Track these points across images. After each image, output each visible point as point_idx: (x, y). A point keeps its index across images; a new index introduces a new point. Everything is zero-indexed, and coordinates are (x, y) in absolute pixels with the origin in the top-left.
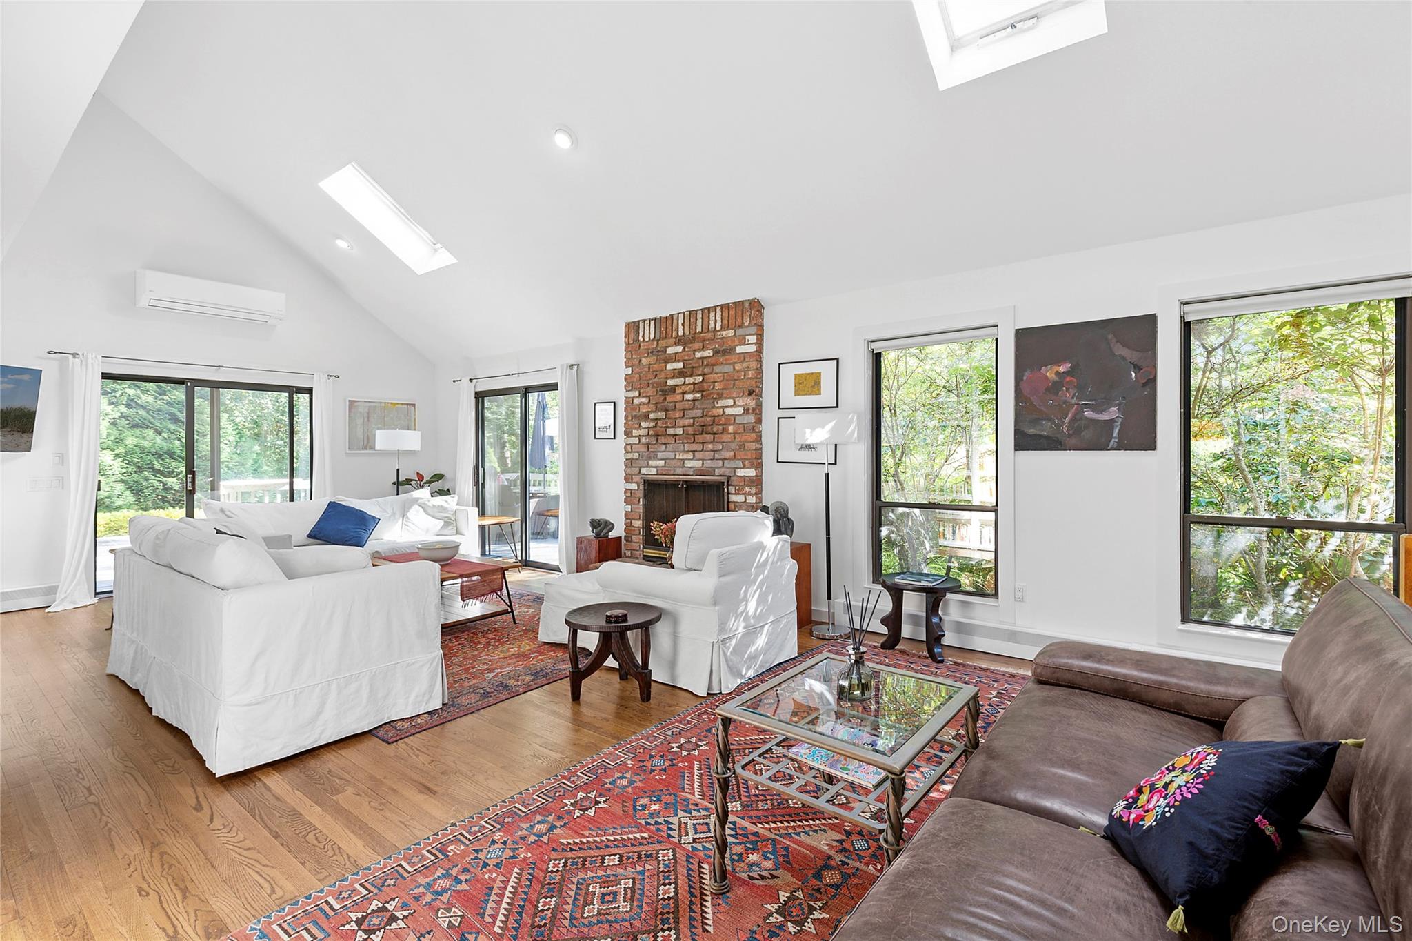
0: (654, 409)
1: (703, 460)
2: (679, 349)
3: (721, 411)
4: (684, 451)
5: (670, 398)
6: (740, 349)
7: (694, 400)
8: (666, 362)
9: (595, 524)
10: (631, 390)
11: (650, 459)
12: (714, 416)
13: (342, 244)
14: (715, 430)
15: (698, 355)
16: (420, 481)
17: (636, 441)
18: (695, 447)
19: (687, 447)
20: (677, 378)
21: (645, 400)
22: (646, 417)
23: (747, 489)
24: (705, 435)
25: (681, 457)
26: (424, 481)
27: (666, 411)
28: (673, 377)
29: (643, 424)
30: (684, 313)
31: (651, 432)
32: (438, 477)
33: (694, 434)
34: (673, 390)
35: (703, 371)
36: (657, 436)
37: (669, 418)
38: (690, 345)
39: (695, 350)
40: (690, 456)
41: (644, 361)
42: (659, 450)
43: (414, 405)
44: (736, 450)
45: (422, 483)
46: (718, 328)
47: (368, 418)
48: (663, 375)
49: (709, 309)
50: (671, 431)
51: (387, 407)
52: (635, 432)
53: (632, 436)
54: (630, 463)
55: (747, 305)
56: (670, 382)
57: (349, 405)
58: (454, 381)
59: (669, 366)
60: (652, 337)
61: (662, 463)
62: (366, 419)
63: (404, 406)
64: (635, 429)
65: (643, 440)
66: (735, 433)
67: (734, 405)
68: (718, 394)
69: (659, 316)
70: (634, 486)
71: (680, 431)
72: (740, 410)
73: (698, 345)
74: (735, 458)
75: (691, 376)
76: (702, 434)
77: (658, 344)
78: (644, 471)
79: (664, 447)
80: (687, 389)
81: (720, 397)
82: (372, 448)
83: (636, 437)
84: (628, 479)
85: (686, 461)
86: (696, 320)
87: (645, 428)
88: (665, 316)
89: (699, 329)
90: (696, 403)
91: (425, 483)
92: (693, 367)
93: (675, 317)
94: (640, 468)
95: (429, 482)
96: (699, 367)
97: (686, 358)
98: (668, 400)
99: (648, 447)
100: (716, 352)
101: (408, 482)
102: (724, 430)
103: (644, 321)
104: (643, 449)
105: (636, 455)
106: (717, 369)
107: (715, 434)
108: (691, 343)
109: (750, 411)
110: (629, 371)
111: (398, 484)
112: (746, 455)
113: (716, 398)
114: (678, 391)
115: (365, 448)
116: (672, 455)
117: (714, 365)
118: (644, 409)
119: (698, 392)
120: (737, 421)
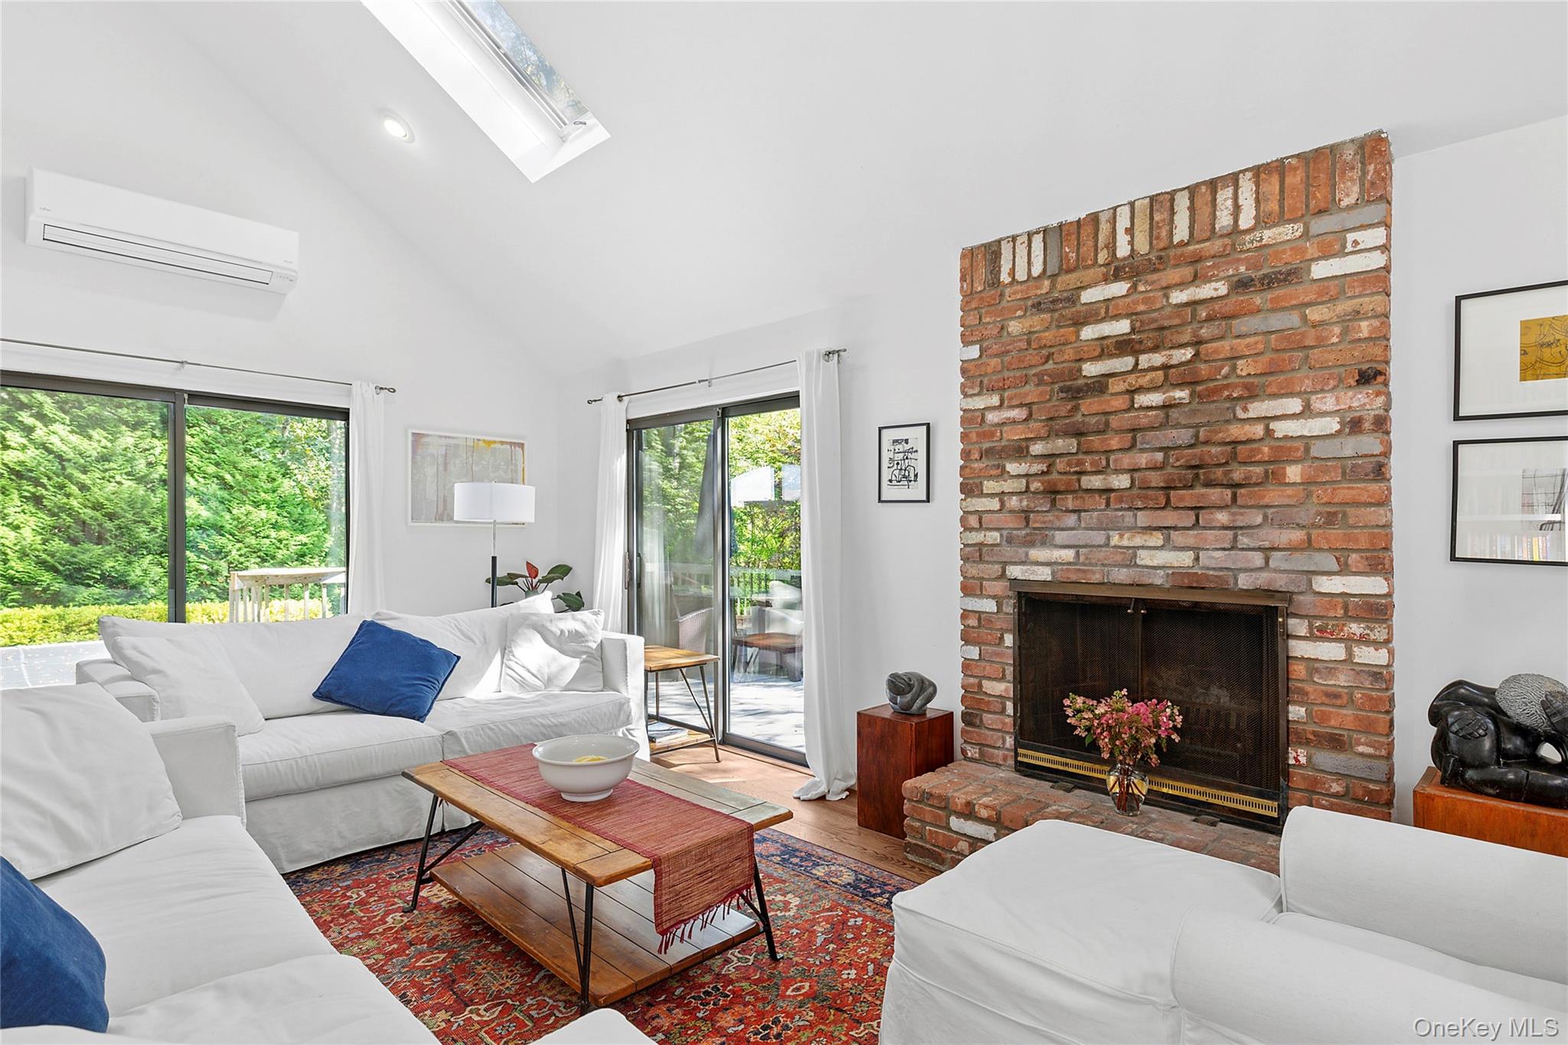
0: (1043, 433)
1: (1196, 549)
2: (1120, 288)
3: (1259, 430)
4: (1134, 529)
5: (1089, 405)
6: (1321, 270)
7: (1166, 407)
8: (1079, 322)
9: (898, 685)
10: (979, 394)
11: (1031, 544)
12: (1235, 443)
13: (393, 129)
14: (1238, 475)
15: (1178, 297)
16: (532, 580)
17: (995, 504)
18: (1169, 518)
19: (1143, 519)
20: (1111, 356)
21: (1018, 414)
22: (1020, 451)
23: (1356, 628)
24: (1200, 490)
25: (1125, 543)
26: (539, 577)
27: (1079, 434)
28: (1099, 357)
29: (1012, 468)
30: (1132, 204)
31: (1036, 485)
32: (561, 571)
33: (1167, 488)
34: (1099, 385)
35: (1195, 334)
36: (1052, 492)
37: (1086, 453)
38: (1155, 277)
39: (1168, 287)
40: (1157, 539)
41: (1014, 327)
42: (1057, 524)
43: (522, 446)
44: (1314, 526)
45: (535, 581)
46: (1246, 221)
47: (446, 464)
48: (1069, 353)
49: (1213, 185)
50: (1096, 482)
51: (479, 447)
52: (989, 486)
53: (982, 495)
54: (973, 554)
55: (1349, 154)
56: (1091, 369)
57: (413, 442)
58: (589, 402)
59: (1088, 333)
60: (1037, 270)
61: (1068, 555)
62: (441, 468)
63: (504, 446)
64: (990, 477)
65: (1014, 502)
66: (1308, 483)
67: (1307, 412)
68: (1247, 387)
69: (1054, 222)
70: (989, 606)
71: (1122, 481)
72: (1332, 425)
73: (1172, 275)
74: (1308, 545)
75: (1155, 349)
76: (1191, 487)
77: (1053, 286)
78: (1015, 572)
79: (1073, 517)
80: (1145, 380)
81: (1252, 393)
82: (451, 519)
83: (992, 495)
84: (969, 589)
85: (1140, 552)
86: (1172, 212)
87: (1019, 476)
88: (1072, 218)
89: (1181, 233)
90: (1174, 413)
91: (540, 581)
92: (1163, 328)
93: (1103, 218)
94: (1005, 564)
95: (547, 580)
96: (1183, 325)
97: (1141, 308)
98: (1083, 409)
99: (1027, 520)
100: (1241, 285)
101: (511, 579)
102: (1273, 477)
103: (1014, 239)
104: (1010, 522)
105: (994, 537)
106: (1241, 325)
107: (1239, 486)
108: (1156, 270)
109: (1367, 425)
110: (974, 352)
111: (494, 581)
112: (1348, 538)
113: (1240, 398)
114: (1116, 386)
115: (440, 518)
116: (1098, 537)
117: (1233, 317)
118: (1014, 435)
119: (1179, 385)
120: (1314, 453)
